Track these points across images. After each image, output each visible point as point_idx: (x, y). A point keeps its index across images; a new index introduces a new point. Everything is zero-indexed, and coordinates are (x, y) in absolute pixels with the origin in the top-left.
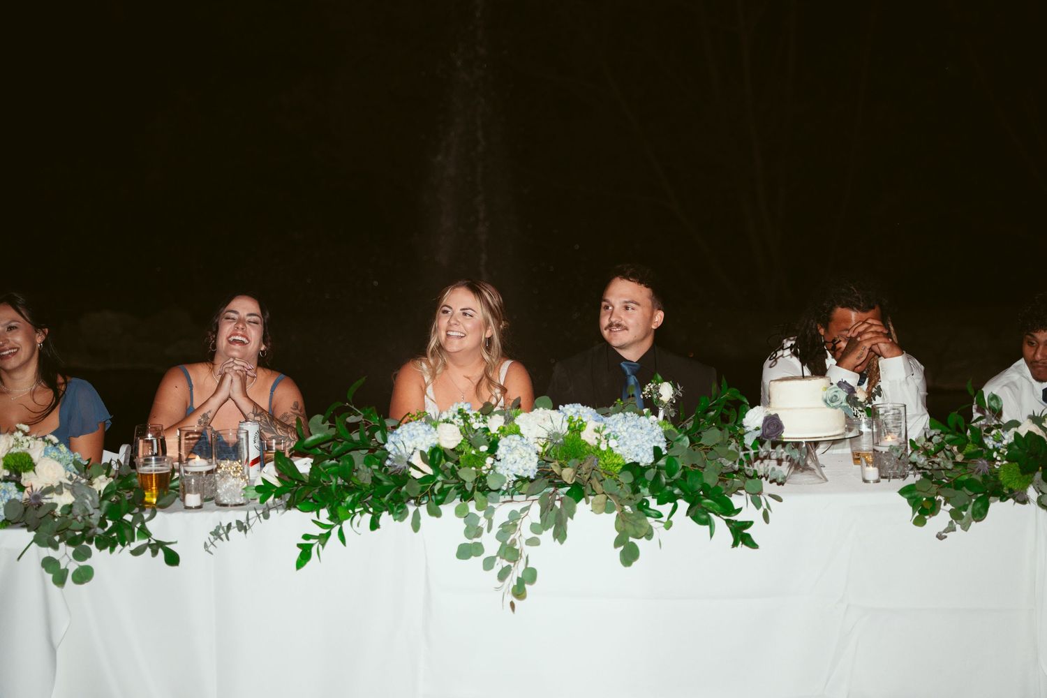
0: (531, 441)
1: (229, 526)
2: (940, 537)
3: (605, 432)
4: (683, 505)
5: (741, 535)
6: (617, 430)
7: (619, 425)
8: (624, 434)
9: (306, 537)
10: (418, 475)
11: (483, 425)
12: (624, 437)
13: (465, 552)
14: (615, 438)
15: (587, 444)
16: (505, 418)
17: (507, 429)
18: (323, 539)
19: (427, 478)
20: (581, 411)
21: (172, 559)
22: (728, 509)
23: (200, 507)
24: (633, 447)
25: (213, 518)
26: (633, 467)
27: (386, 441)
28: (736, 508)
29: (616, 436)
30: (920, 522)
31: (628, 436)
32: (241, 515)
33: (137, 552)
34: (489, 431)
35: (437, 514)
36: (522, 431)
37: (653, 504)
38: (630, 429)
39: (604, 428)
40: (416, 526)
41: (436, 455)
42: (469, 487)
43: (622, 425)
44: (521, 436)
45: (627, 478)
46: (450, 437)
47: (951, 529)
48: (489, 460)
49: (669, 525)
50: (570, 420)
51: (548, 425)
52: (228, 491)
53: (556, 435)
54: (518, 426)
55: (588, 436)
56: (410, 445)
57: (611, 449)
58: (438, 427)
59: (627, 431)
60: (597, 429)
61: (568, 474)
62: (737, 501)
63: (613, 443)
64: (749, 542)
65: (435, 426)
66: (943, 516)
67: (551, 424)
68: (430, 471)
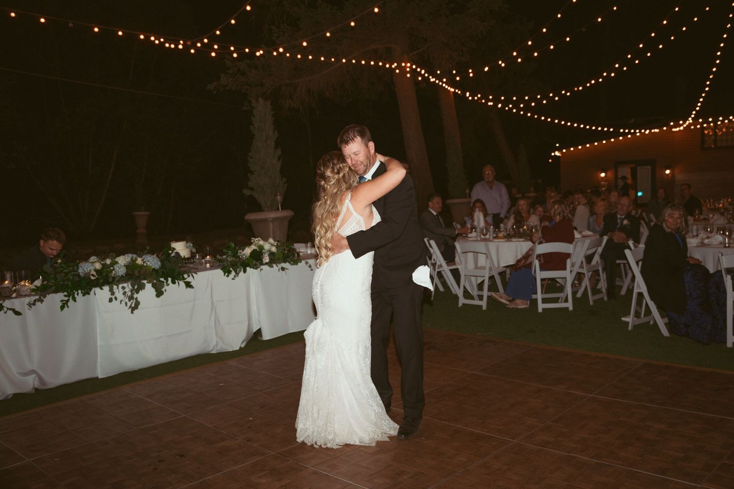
0: (123, 264)
1: (35, 301)
2: (233, 279)
3: (145, 260)
4: (170, 279)
5: (188, 285)
8: (151, 260)
9: (62, 301)
10: (93, 278)
11: (104, 262)
13: (111, 300)
14: (148, 261)
15: (138, 264)
16: (111, 260)
17: (113, 263)
18: (68, 300)
19: (97, 279)
20: (133, 256)
21: (17, 313)
22: (184, 279)
23: (15, 298)
25: (27, 300)
26: (154, 269)
27: (78, 269)
28: (185, 277)
30: (228, 276)
32: (37, 297)
33: (5, 313)
35: (102, 289)
36: (118, 263)
37: (162, 279)
39: (144, 259)
40: (95, 294)
41: (96, 270)
42: (110, 280)
43: (148, 258)
45: (154, 273)
46: (98, 266)
47: (235, 277)
48: (114, 272)
49: (168, 285)
50: (131, 258)
51: (127, 260)
52: (23, 291)
53: (130, 262)
54: (116, 261)
55: (139, 261)
56: (89, 269)
57: (147, 265)
60: (142, 260)
61: (136, 273)
62: (186, 276)
63: (149, 263)
64: (191, 287)
66: (233, 273)
68: (97, 276)
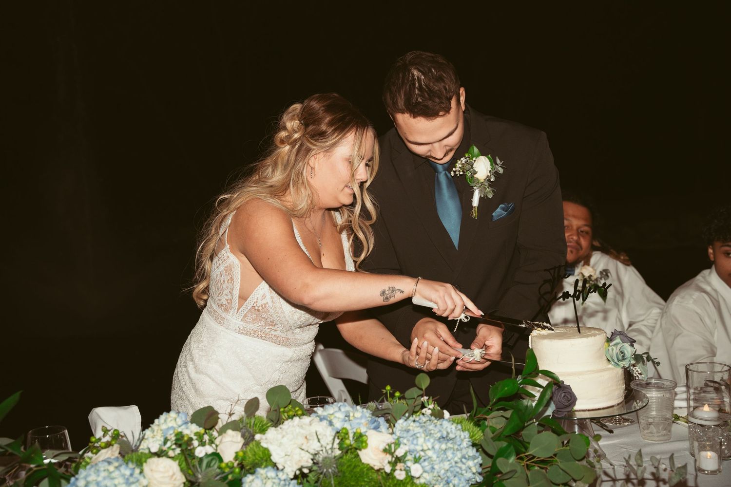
3: (400, 452)
6: (419, 448)
7: (421, 440)
8: (430, 453)
11: (209, 449)
12: (430, 458)
14: (417, 460)
16: (243, 436)
17: (250, 454)
20: (351, 415)
24: (443, 472)
29: (417, 455)
31: (434, 457)
34: (221, 460)
36: (275, 458)
38: (437, 446)
39: (398, 444)
43: (425, 439)
44: (275, 466)
50: (341, 435)
51: (315, 446)
53: (327, 461)
54: (266, 449)
57: (411, 478)
58: (144, 464)
59: (433, 447)
60: (387, 447)
63: (416, 470)
65: (140, 463)
67: (318, 444)
